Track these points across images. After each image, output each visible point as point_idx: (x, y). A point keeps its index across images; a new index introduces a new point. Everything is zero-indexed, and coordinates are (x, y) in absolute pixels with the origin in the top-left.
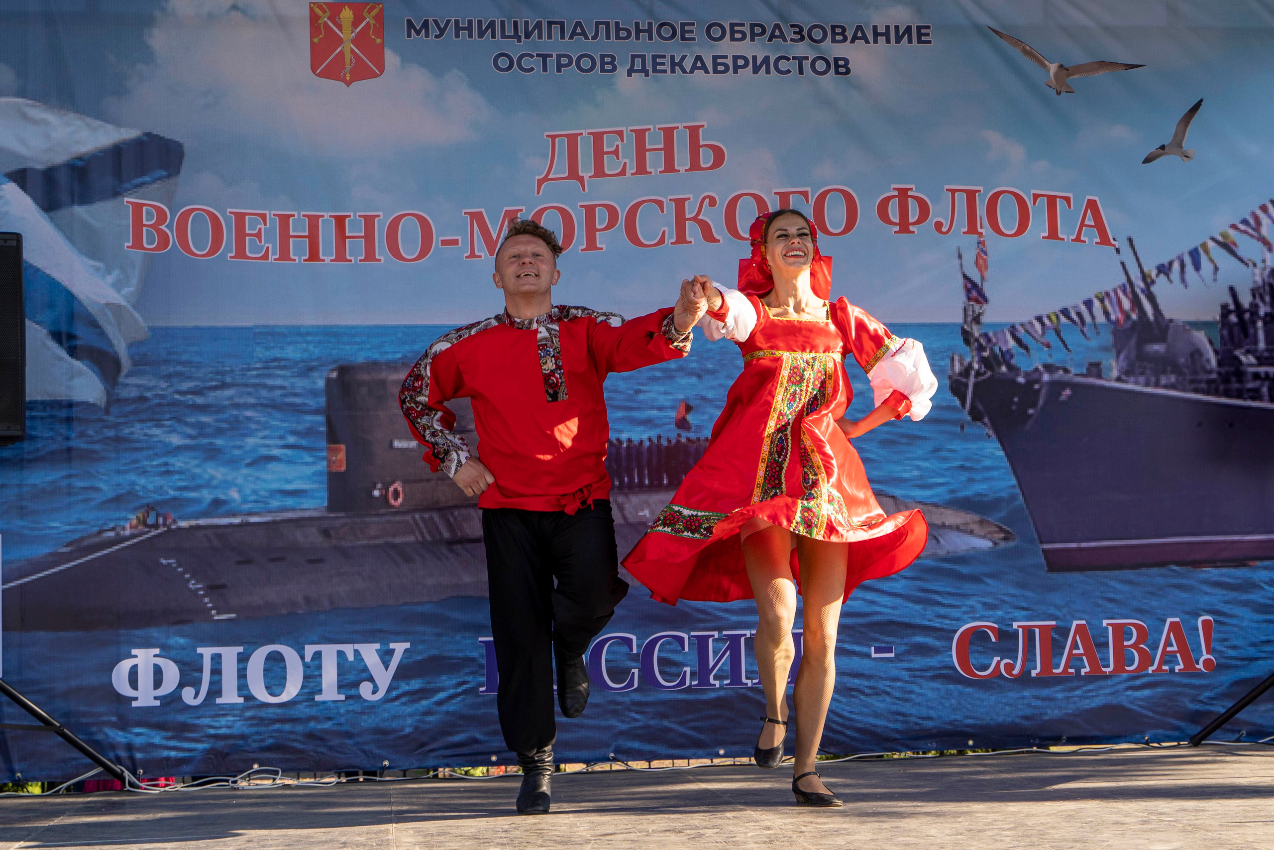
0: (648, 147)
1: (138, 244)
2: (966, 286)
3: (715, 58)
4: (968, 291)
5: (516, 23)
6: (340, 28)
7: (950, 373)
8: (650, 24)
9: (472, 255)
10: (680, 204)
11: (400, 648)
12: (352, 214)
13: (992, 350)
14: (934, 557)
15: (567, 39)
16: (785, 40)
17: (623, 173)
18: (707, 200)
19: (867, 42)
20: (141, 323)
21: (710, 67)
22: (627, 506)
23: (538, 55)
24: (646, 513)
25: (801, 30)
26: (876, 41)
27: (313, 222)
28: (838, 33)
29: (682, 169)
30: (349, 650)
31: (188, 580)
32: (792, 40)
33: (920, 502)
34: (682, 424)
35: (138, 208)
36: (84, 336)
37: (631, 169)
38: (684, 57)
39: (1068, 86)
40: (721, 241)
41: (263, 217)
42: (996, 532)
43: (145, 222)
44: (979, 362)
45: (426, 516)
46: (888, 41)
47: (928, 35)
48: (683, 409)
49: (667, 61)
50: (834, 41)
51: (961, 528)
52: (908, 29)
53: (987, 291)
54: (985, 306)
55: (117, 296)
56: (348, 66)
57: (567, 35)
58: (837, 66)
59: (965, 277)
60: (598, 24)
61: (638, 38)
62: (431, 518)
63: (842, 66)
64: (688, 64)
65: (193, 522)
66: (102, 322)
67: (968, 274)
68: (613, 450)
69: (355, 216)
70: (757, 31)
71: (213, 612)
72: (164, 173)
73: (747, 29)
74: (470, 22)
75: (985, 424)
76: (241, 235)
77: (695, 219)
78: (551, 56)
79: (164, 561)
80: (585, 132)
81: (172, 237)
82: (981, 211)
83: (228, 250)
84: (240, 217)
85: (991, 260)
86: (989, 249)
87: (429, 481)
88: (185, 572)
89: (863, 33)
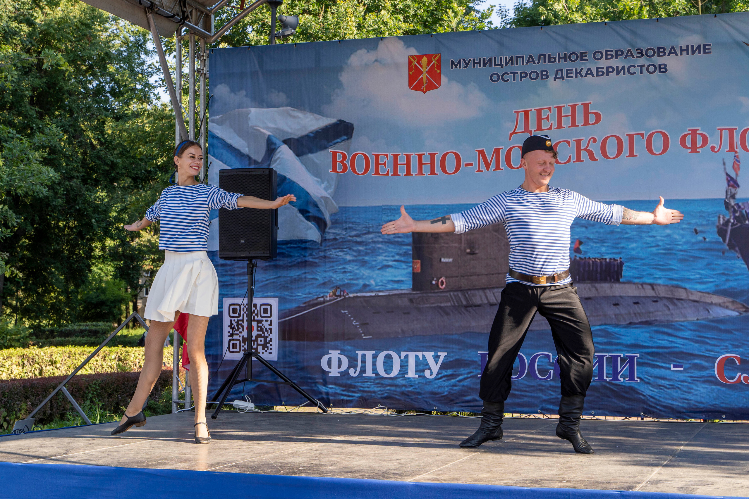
0: (563, 115)
1: (334, 170)
2: (727, 179)
3: (597, 69)
4: (728, 182)
5: (501, 58)
6: (421, 66)
7: (717, 224)
8: (565, 54)
10: (578, 142)
11: (443, 355)
12: (425, 153)
13: (741, 212)
14: (706, 319)
16: (633, 57)
17: (551, 128)
18: (592, 140)
20: (335, 205)
21: (595, 74)
23: (511, 73)
25: (642, 51)
26: (681, 54)
27: (408, 157)
28: (661, 51)
29: (580, 125)
30: (420, 354)
31: (353, 320)
32: (637, 57)
33: (699, 291)
34: (577, 251)
35: (335, 154)
36: (313, 211)
37: (555, 126)
38: (582, 69)
40: (599, 160)
41: (387, 155)
42: (741, 308)
43: (338, 160)
44: (733, 219)
45: (456, 293)
46: (688, 54)
47: (709, 49)
48: (578, 243)
49: (574, 72)
50: (659, 55)
51: (722, 305)
52: (699, 47)
53: (739, 181)
54: (737, 189)
55: (326, 193)
56: (425, 84)
57: (525, 63)
58: (660, 68)
59: (727, 174)
60: (540, 56)
61: (559, 61)
62: (458, 295)
63: (663, 68)
64: (584, 73)
65: (355, 295)
66: (319, 205)
67: (729, 173)
69: (427, 153)
70: (619, 53)
71: (363, 335)
72: (345, 137)
73: (614, 53)
74: (480, 59)
75: (736, 251)
76: (377, 164)
77: (585, 149)
79: (343, 312)
80: (533, 109)
81: (349, 166)
82: (737, 140)
83: (372, 171)
84: (377, 156)
85: (741, 165)
86: (741, 159)
87: (457, 277)
88: (351, 317)
89: (675, 50)
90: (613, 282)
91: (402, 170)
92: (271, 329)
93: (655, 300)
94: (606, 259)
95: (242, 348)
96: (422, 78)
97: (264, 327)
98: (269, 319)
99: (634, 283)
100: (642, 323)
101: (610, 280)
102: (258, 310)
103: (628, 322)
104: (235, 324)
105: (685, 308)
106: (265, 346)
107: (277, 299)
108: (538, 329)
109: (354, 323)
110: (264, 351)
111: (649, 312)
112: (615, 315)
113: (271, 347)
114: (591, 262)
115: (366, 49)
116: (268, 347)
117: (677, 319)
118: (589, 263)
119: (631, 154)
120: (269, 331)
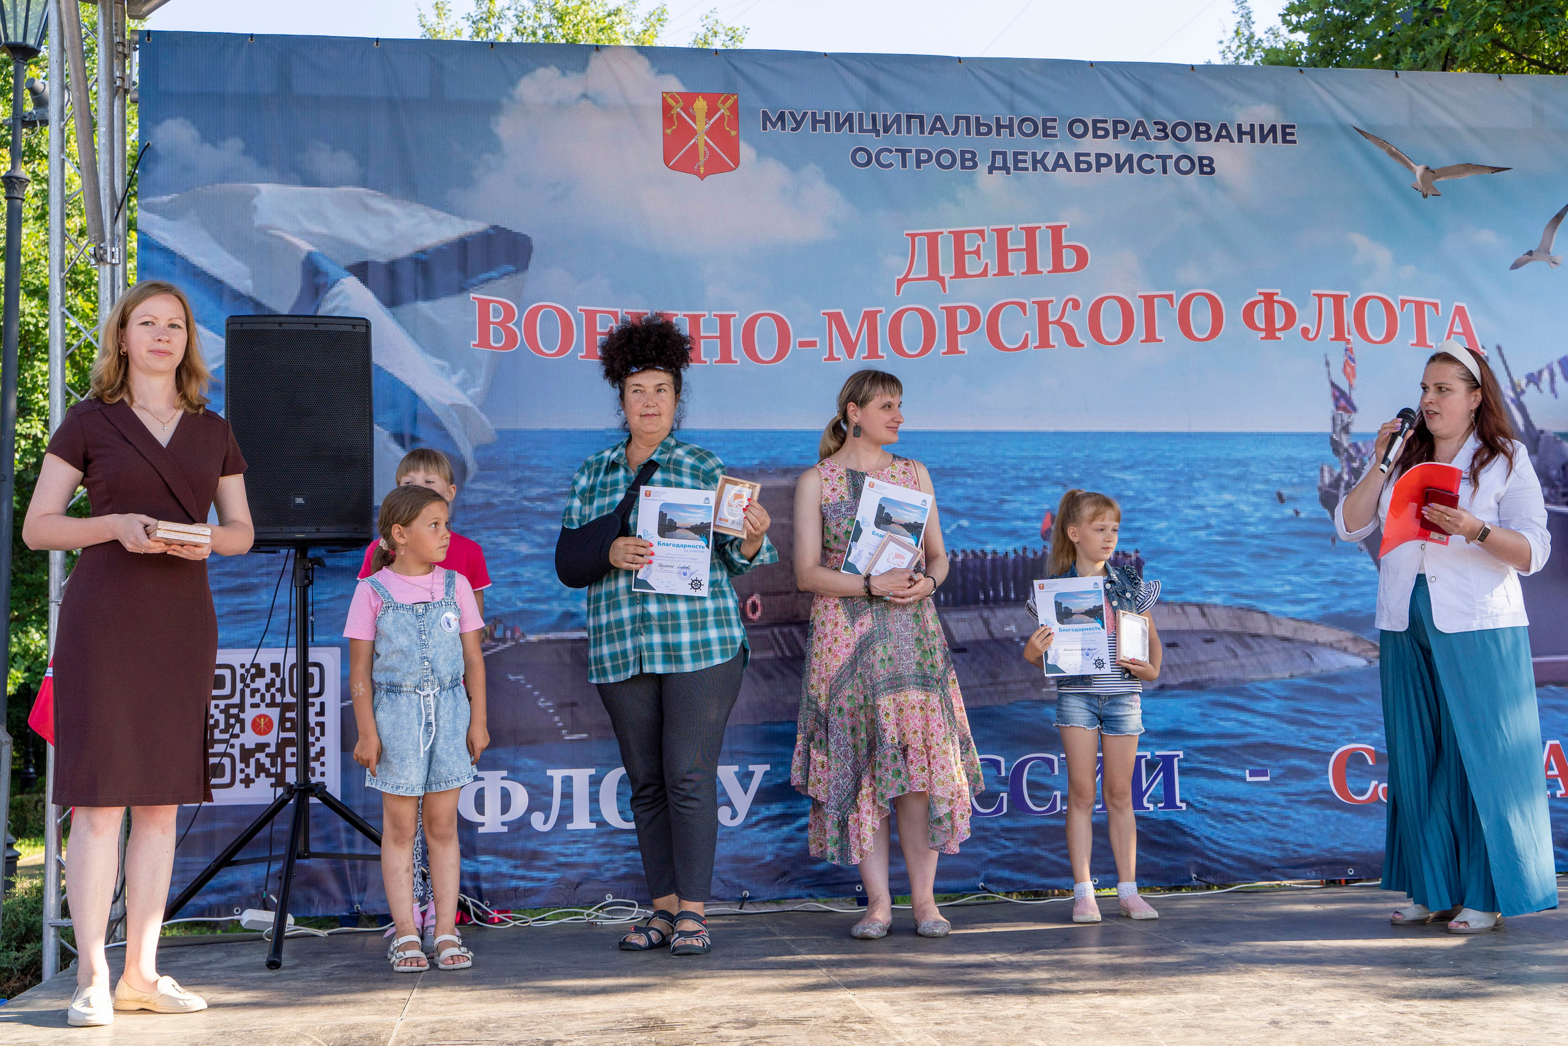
0: (1009, 247)
1: (484, 342)
2: (1334, 395)
3: (1078, 155)
4: (1336, 400)
5: (874, 117)
6: (694, 119)
7: (1320, 484)
8: (1011, 120)
9: (831, 357)
10: (1043, 306)
11: (759, 770)
12: (706, 313)
14: (1307, 675)
15: (926, 134)
16: (1148, 138)
17: (984, 273)
18: (1070, 303)
19: (1232, 141)
20: (487, 427)
21: (1072, 164)
22: (992, 621)
23: (897, 150)
24: (1012, 628)
25: (1165, 127)
26: (1240, 140)
28: (1202, 131)
29: (1045, 271)
31: (538, 698)
32: (1156, 138)
33: (1292, 619)
35: (484, 305)
37: (993, 269)
38: (1046, 154)
39: (1435, 189)
40: (1085, 346)
41: (613, 315)
42: (1371, 650)
43: (492, 319)
44: (1348, 473)
45: (786, 630)
47: (1292, 134)
49: (1029, 158)
50: (1198, 139)
51: (1335, 645)
52: (1273, 129)
53: (1356, 399)
54: (1353, 416)
55: (463, 396)
56: (702, 159)
57: (927, 130)
58: (1202, 166)
59: (1333, 385)
60: (958, 119)
61: (998, 134)
62: (791, 633)
63: (1206, 166)
64: (1050, 162)
65: (543, 636)
66: (446, 423)
67: (1336, 383)
68: (978, 562)
69: (710, 314)
70: (1120, 128)
71: (564, 731)
72: (511, 268)
73: (1109, 126)
74: (827, 115)
76: (591, 333)
77: (1058, 322)
78: (910, 151)
79: (512, 678)
80: (945, 231)
81: (520, 335)
82: (1349, 318)
83: (578, 348)
85: (1359, 367)
86: (1357, 355)
87: (788, 593)
88: (534, 689)
89: (1228, 131)
92: (322, 725)
93: (1209, 637)
95: (240, 776)
96: (695, 145)
98: (317, 701)
100: (1184, 686)
102: (283, 681)
104: (222, 718)
105: (1266, 653)
107: (338, 650)
109: (542, 703)
111: (1198, 663)
113: (322, 769)
115: (559, 68)
116: (312, 770)
117: (1253, 676)
119: (1151, 337)
120: (317, 729)
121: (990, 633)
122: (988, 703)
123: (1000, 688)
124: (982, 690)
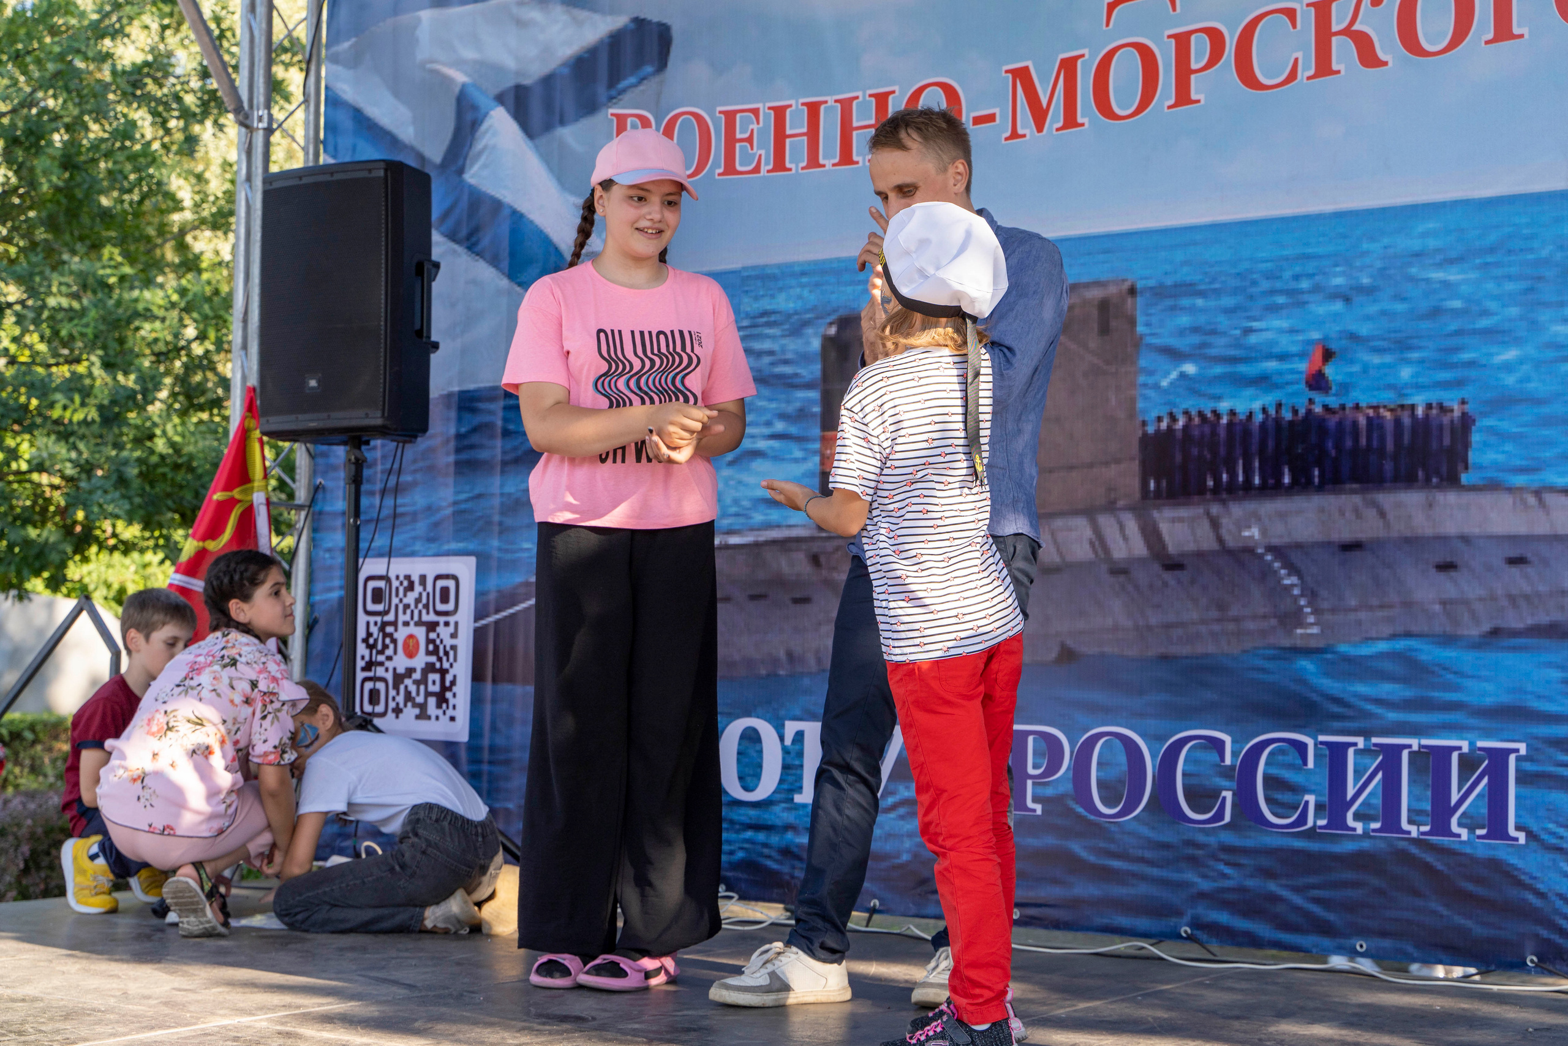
10: (1323, 9)
22: (1224, 521)
24: (1254, 532)
34: (1317, 382)
35: (622, 121)
40: (1390, 64)
41: (756, 112)
48: (1319, 355)
68: (1207, 429)
72: (649, 69)
76: (731, 140)
77: (1347, 32)
83: (716, 165)
84: (730, 116)
90: (1438, 487)
91: (796, 150)
92: (454, 648)
94: (1413, 407)
95: (392, 705)
97: (442, 641)
98: (452, 619)
99: (1510, 490)
100: (1536, 631)
101: (1428, 480)
102: (428, 596)
103: (1486, 627)
106: (441, 699)
107: (472, 561)
108: (1186, 650)
110: (440, 712)
111: (1563, 594)
112: (1443, 603)
113: (455, 702)
114: (1362, 421)
116: (447, 701)
118: (1355, 424)
120: (451, 653)
121: (1220, 540)
122: (1211, 648)
123: (1231, 627)
124: (1203, 629)
